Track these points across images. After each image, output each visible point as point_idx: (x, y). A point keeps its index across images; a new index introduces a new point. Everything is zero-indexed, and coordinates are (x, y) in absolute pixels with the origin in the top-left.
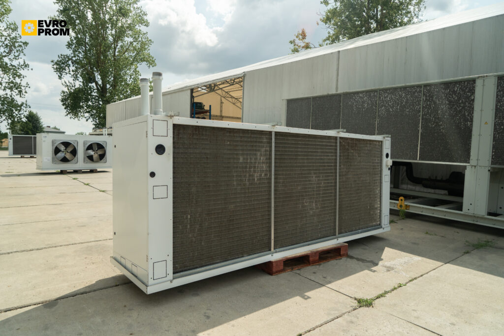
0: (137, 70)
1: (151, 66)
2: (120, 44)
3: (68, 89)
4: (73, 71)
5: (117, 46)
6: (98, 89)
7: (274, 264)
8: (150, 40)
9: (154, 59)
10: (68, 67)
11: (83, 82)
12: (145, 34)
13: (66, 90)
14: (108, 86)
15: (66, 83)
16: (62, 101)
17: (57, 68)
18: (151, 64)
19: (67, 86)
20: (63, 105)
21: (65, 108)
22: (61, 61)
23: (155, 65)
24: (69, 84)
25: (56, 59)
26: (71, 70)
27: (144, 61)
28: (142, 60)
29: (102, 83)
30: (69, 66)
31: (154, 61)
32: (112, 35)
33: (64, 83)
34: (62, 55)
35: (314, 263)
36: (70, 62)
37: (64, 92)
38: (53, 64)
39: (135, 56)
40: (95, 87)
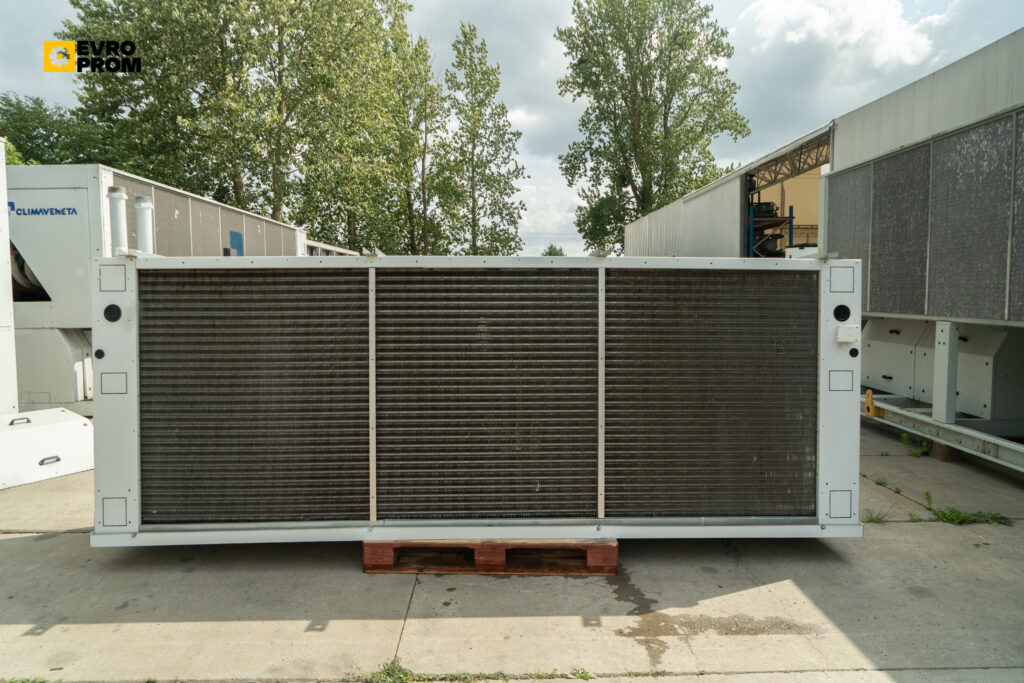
0: (707, 149)
1: (739, 136)
2: (677, 102)
3: (589, 203)
4: (592, 169)
5: (670, 108)
6: (636, 196)
7: (366, 548)
8: (734, 84)
9: (745, 121)
10: (584, 163)
11: (612, 187)
12: (722, 73)
13: (584, 204)
14: (655, 189)
15: (584, 191)
16: (579, 225)
17: (566, 169)
18: (740, 132)
19: (587, 196)
20: (580, 231)
21: (584, 237)
22: (573, 154)
23: (749, 133)
24: (589, 193)
25: (566, 152)
26: (588, 169)
27: (725, 128)
28: (721, 127)
29: (643, 183)
30: (586, 160)
31: (745, 126)
32: (661, 89)
33: (581, 193)
34: (574, 144)
35: (489, 569)
36: (587, 155)
37: (580, 208)
38: (560, 161)
39: (706, 122)
40: (632, 194)
